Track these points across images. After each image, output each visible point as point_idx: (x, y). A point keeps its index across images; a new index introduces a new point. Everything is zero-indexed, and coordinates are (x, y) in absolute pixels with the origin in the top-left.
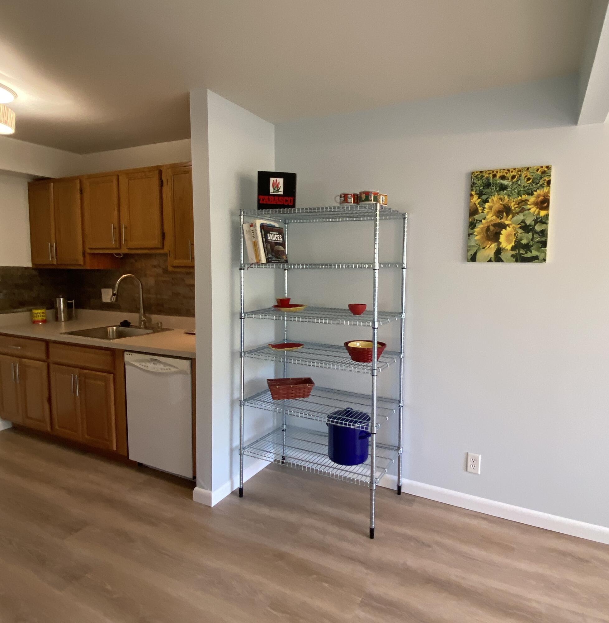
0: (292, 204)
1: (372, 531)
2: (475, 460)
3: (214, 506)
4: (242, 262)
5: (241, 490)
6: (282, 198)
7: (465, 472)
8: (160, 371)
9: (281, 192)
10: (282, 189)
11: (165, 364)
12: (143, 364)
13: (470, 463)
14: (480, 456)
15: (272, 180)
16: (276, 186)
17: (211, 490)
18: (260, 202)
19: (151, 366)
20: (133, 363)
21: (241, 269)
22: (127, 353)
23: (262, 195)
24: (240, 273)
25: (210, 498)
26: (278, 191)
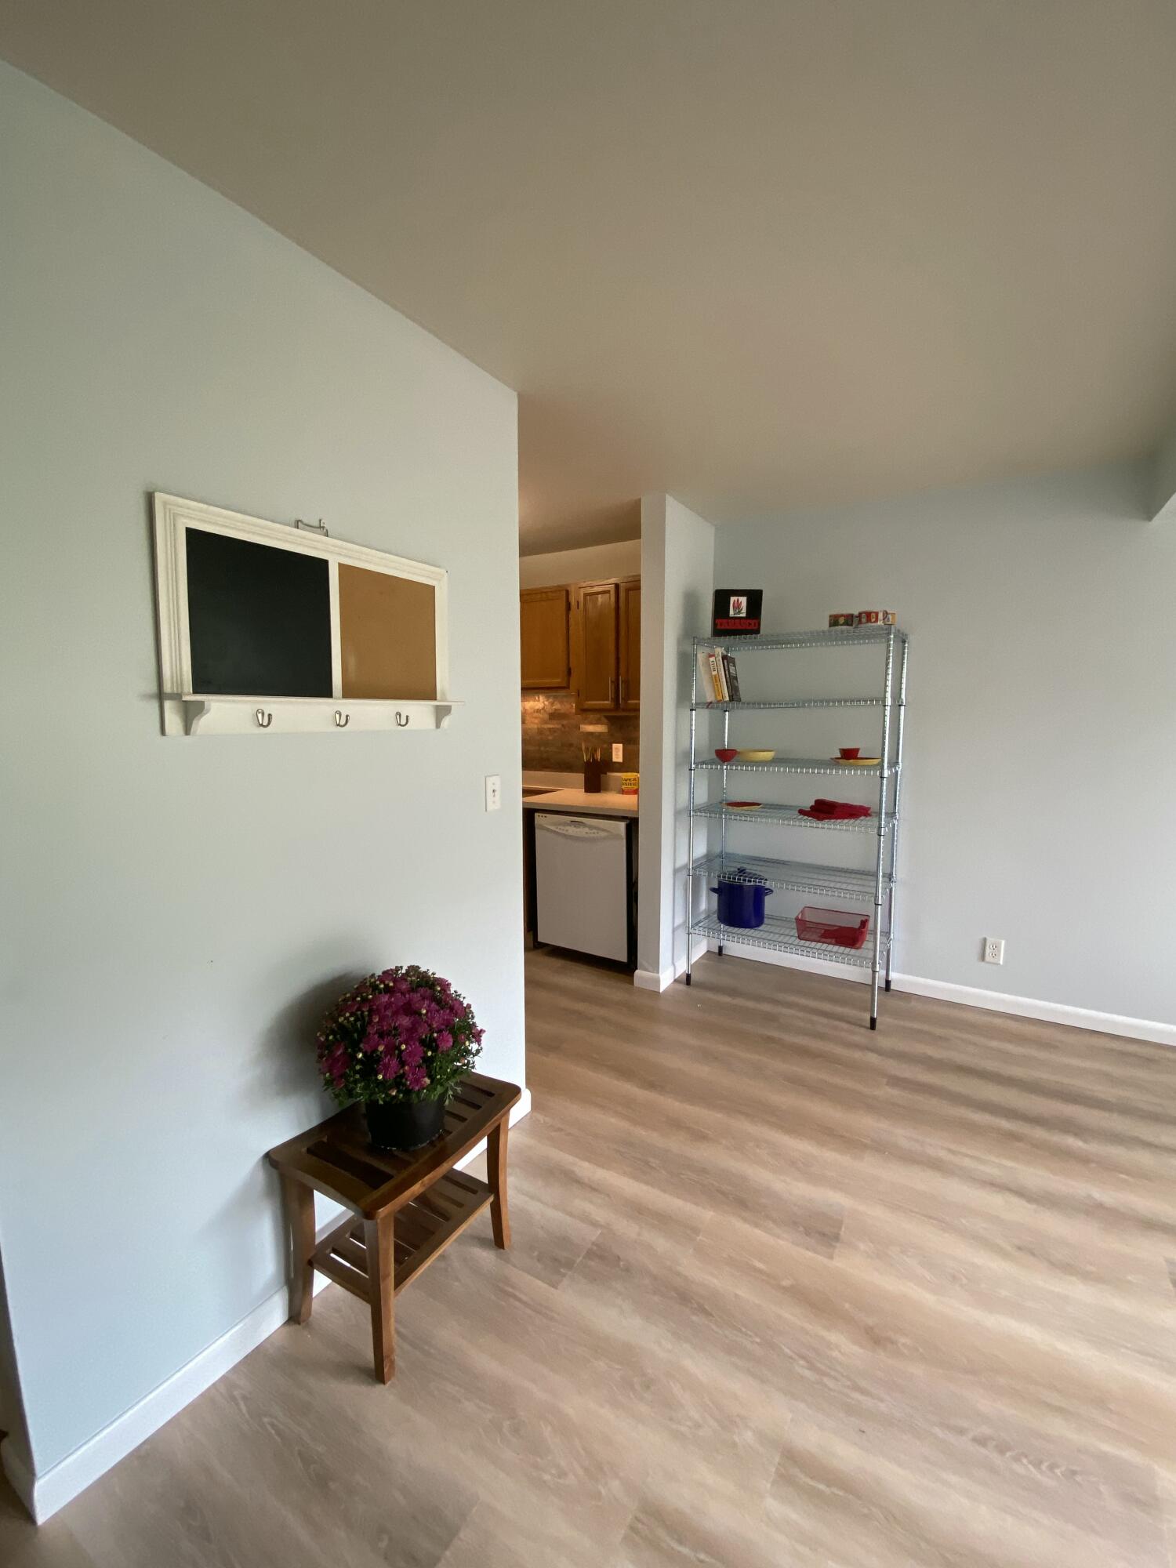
0: (756, 628)
1: (873, 1021)
2: (996, 947)
3: (664, 991)
4: (694, 702)
5: (688, 976)
6: (745, 621)
7: (983, 963)
8: (586, 836)
9: (744, 615)
10: (744, 610)
11: (591, 827)
12: (562, 828)
13: (988, 951)
14: (1003, 942)
15: (733, 599)
16: (738, 606)
17: (658, 972)
18: (719, 627)
19: (572, 830)
20: (549, 827)
21: (692, 710)
22: (541, 815)
23: (718, 618)
24: (691, 715)
25: (657, 982)
26: (739, 612)
